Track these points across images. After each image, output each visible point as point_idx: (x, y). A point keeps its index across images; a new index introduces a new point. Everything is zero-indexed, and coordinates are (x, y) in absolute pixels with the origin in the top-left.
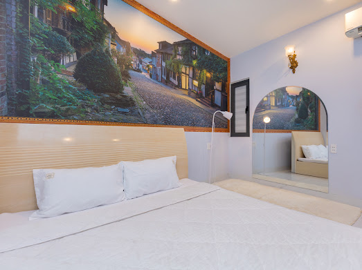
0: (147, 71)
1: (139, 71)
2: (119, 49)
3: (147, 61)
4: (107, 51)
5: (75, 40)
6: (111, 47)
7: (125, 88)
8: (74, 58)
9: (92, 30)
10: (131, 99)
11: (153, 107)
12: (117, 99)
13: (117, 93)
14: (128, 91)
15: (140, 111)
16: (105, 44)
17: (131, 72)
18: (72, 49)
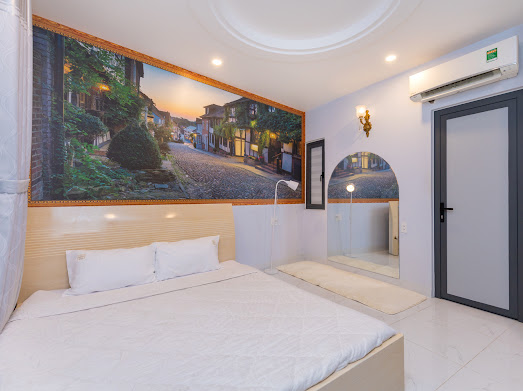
0: (190, 141)
1: (180, 141)
2: (156, 121)
3: (190, 130)
4: (143, 126)
5: (109, 119)
6: (148, 120)
7: (164, 162)
8: (107, 137)
9: (126, 106)
10: (171, 174)
11: (197, 181)
12: (155, 175)
13: (154, 168)
14: (167, 164)
15: (181, 186)
16: (141, 118)
17: (171, 144)
18: (105, 128)
